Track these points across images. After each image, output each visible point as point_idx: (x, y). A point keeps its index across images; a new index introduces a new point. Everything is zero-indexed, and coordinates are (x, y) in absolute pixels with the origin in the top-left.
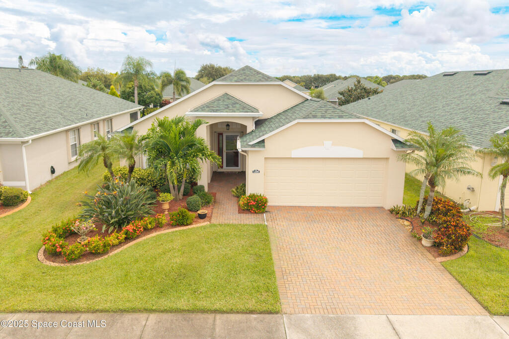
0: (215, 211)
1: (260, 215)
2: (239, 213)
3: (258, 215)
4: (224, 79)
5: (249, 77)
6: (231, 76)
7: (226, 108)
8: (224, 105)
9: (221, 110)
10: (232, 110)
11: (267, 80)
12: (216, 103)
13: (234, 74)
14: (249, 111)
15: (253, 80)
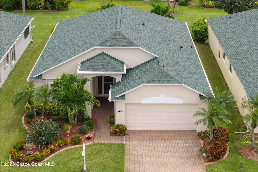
0: (96, 134)
1: (122, 137)
2: (110, 135)
3: (121, 137)
4: (102, 44)
5: (118, 42)
6: (106, 41)
7: (103, 68)
8: (101, 65)
9: (100, 69)
10: (106, 69)
11: (130, 45)
12: (96, 63)
13: (108, 39)
14: (117, 70)
15: (121, 45)
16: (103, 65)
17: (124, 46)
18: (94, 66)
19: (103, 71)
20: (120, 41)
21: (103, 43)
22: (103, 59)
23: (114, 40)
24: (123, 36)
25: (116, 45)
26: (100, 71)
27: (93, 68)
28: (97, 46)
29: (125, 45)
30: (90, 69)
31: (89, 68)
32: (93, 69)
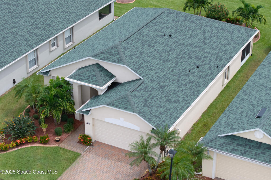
0: (69, 137)
2: (78, 142)
4: (95, 56)
5: (111, 57)
6: (102, 53)
7: (87, 79)
8: (88, 76)
9: (84, 80)
10: (89, 81)
11: (118, 62)
12: (84, 73)
13: (104, 52)
14: (98, 84)
15: (111, 60)
16: (89, 76)
17: (113, 62)
18: (81, 76)
19: (86, 82)
20: (113, 55)
21: (98, 55)
22: (92, 70)
23: (108, 53)
24: (118, 51)
25: (107, 59)
26: (84, 81)
27: (80, 77)
28: (91, 56)
29: (115, 62)
30: (77, 78)
31: (77, 76)
32: (79, 79)
